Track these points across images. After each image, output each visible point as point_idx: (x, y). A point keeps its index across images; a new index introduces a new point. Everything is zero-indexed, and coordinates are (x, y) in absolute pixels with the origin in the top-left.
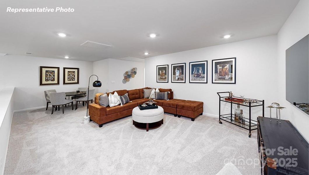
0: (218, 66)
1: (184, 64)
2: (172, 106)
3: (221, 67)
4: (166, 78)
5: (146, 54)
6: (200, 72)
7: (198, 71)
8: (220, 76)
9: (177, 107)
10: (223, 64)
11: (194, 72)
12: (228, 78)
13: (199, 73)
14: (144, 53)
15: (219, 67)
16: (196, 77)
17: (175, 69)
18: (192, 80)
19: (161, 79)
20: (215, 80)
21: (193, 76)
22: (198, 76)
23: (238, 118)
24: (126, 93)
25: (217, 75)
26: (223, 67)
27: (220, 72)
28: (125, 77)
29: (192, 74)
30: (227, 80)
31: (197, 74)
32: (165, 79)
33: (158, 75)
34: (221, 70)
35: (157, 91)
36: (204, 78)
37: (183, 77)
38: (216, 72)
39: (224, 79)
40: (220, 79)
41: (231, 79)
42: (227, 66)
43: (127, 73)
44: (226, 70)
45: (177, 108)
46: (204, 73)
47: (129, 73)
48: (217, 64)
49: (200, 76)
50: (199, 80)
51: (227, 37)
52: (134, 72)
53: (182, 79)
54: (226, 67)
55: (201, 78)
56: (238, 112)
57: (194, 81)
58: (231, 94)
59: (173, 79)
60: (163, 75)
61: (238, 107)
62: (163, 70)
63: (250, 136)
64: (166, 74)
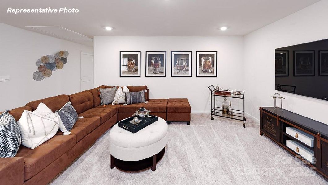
0: (202, 58)
1: (164, 53)
2: (159, 111)
3: (205, 60)
4: (136, 70)
5: (109, 29)
6: (184, 64)
7: (182, 63)
8: (204, 69)
9: (167, 110)
10: (207, 56)
11: (177, 64)
12: (211, 71)
13: (182, 65)
14: (104, 27)
15: (203, 60)
16: (179, 69)
17: (152, 59)
18: (174, 73)
20: (199, 74)
21: (176, 69)
22: (182, 68)
23: (225, 111)
24: (66, 102)
25: (201, 68)
26: (207, 60)
27: (204, 65)
28: (40, 67)
29: (174, 66)
30: (210, 73)
31: (181, 67)
32: (135, 72)
34: (205, 63)
35: (126, 90)
36: (189, 71)
37: (163, 70)
38: (200, 65)
39: (207, 72)
40: (204, 72)
41: (213, 72)
42: (210, 60)
43: (45, 58)
44: (209, 62)
45: (166, 112)
46: (188, 66)
47: (52, 61)
48: (201, 56)
49: (184, 68)
50: (183, 74)
51: (224, 29)
52: (61, 59)
53: (162, 73)
55: (184, 71)
56: (226, 105)
57: (177, 74)
58: (218, 87)
59: (148, 72)
60: (132, 66)
61: (225, 99)
62: (132, 59)
63: (244, 127)
64: (136, 64)
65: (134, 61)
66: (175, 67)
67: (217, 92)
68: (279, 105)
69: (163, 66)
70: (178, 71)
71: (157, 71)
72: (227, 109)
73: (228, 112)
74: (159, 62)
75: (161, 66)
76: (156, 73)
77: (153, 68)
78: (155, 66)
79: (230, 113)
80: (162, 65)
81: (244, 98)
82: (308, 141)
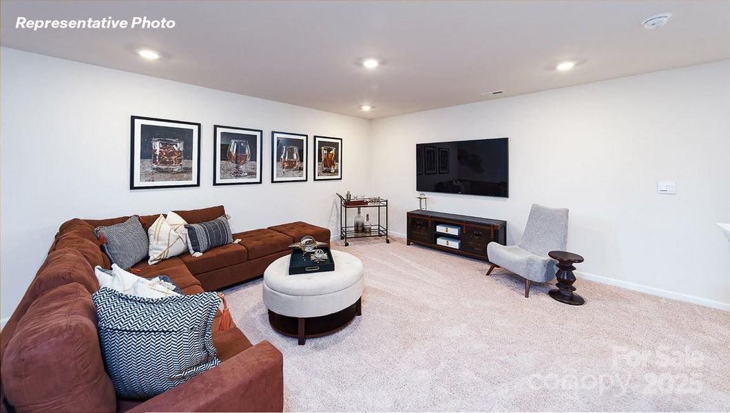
0: (323, 148)
1: (258, 134)
3: (326, 151)
4: (187, 170)
5: (149, 55)
6: (295, 156)
7: (291, 156)
8: (325, 166)
10: (329, 146)
11: (282, 157)
12: (333, 171)
13: (292, 160)
16: (287, 168)
18: (278, 175)
19: (158, 175)
20: (319, 175)
21: (281, 166)
22: (291, 165)
23: (360, 229)
25: (321, 166)
26: (329, 150)
27: (325, 160)
29: (278, 160)
30: (333, 174)
31: (289, 162)
32: (184, 175)
33: (143, 157)
34: (326, 156)
36: (302, 170)
38: (320, 160)
39: (330, 172)
40: (325, 172)
42: (333, 151)
44: (332, 156)
46: (301, 160)
48: (321, 144)
49: (295, 165)
50: (293, 175)
54: (331, 152)
55: (295, 170)
56: (360, 220)
57: (283, 176)
58: (349, 195)
59: (221, 173)
60: (173, 158)
61: (359, 213)
62: (174, 140)
63: (388, 242)
64: (187, 154)
65: (179, 146)
66: (280, 163)
67: (348, 203)
68: (423, 207)
69: (256, 161)
70: (284, 170)
71: (241, 173)
72: (363, 225)
73: (364, 230)
74: (247, 151)
75: (251, 160)
76: (240, 176)
77: (232, 165)
78: (239, 159)
79: (368, 231)
80: (254, 158)
81: (387, 206)
82: (454, 231)
